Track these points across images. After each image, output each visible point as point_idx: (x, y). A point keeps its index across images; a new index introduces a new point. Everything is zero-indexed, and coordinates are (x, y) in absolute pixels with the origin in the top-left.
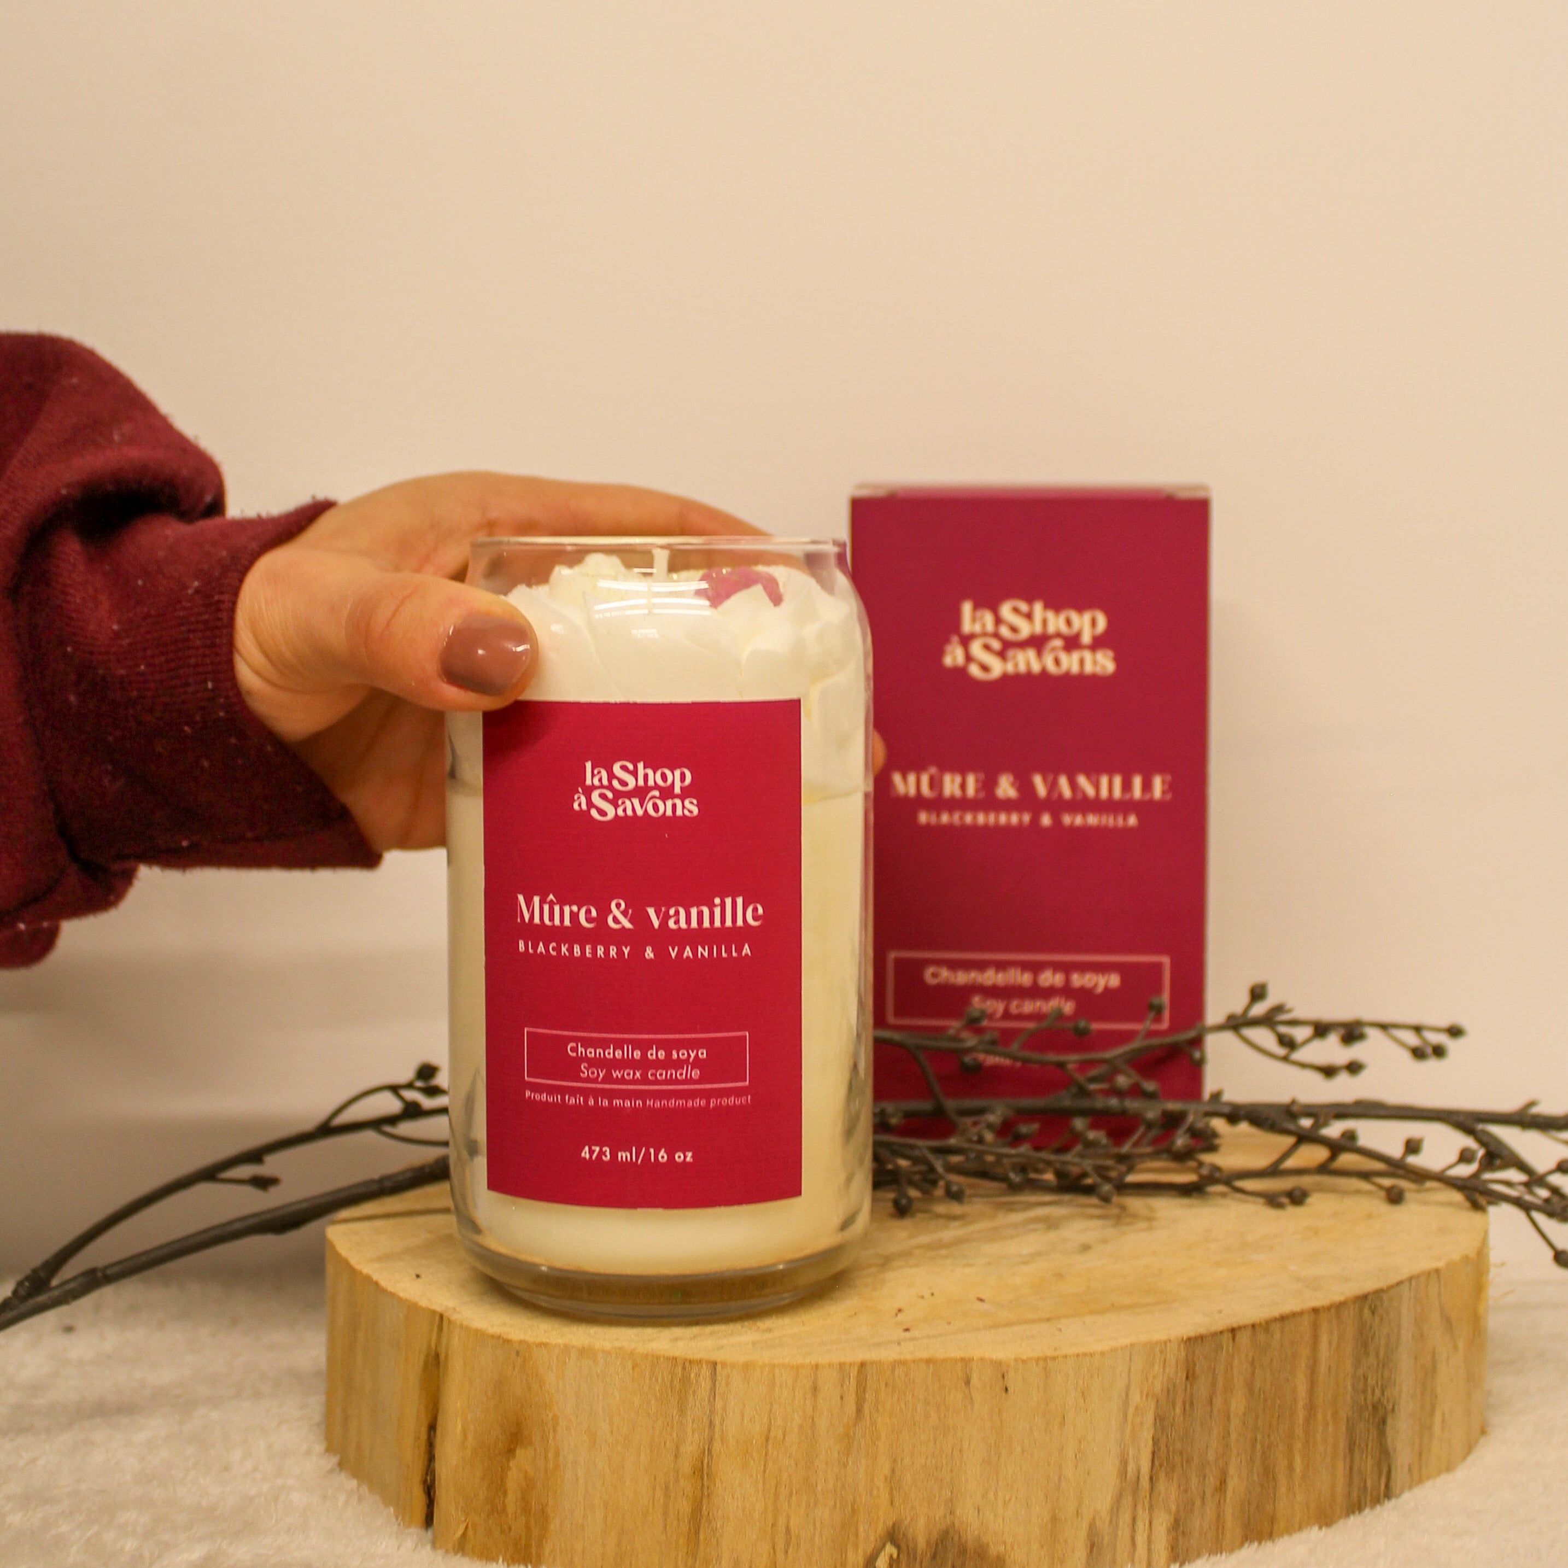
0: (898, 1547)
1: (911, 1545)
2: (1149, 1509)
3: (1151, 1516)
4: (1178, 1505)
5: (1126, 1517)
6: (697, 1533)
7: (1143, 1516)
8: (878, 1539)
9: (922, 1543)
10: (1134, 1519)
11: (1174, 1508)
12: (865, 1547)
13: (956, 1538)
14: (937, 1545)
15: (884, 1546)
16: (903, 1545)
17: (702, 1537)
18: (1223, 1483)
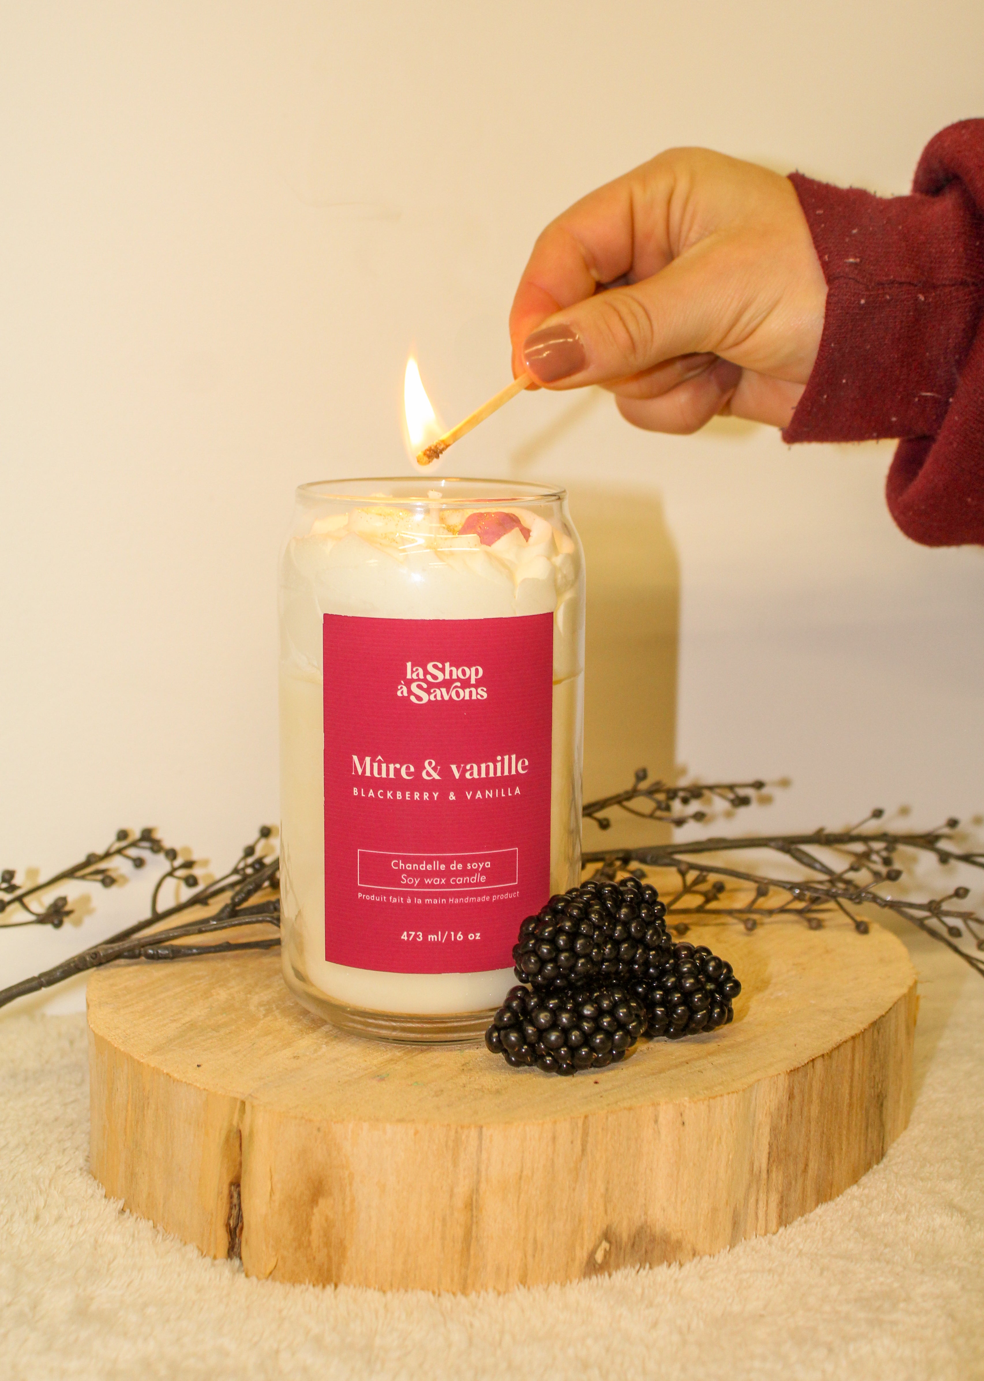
0: (610, 1242)
1: (618, 1239)
2: (767, 1193)
3: (767, 1196)
4: (783, 1186)
5: (752, 1200)
6: (468, 1250)
7: (762, 1196)
8: (597, 1240)
9: (625, 1237)
10: (757, 1201)
11: (780, 1188)
12: (588, 1246)
13: (648, 1231)
14: (635, 1237)
15: (601, 1243)
16: (613, 1241)
17: (472, 1252)
18: (806, 1165)
